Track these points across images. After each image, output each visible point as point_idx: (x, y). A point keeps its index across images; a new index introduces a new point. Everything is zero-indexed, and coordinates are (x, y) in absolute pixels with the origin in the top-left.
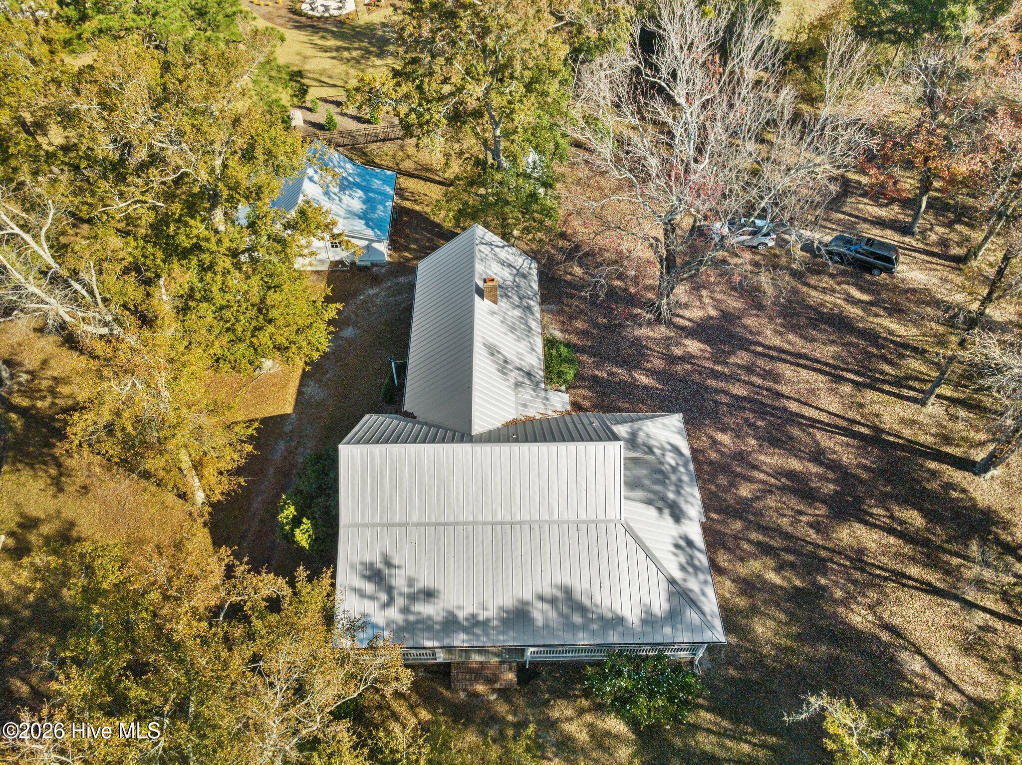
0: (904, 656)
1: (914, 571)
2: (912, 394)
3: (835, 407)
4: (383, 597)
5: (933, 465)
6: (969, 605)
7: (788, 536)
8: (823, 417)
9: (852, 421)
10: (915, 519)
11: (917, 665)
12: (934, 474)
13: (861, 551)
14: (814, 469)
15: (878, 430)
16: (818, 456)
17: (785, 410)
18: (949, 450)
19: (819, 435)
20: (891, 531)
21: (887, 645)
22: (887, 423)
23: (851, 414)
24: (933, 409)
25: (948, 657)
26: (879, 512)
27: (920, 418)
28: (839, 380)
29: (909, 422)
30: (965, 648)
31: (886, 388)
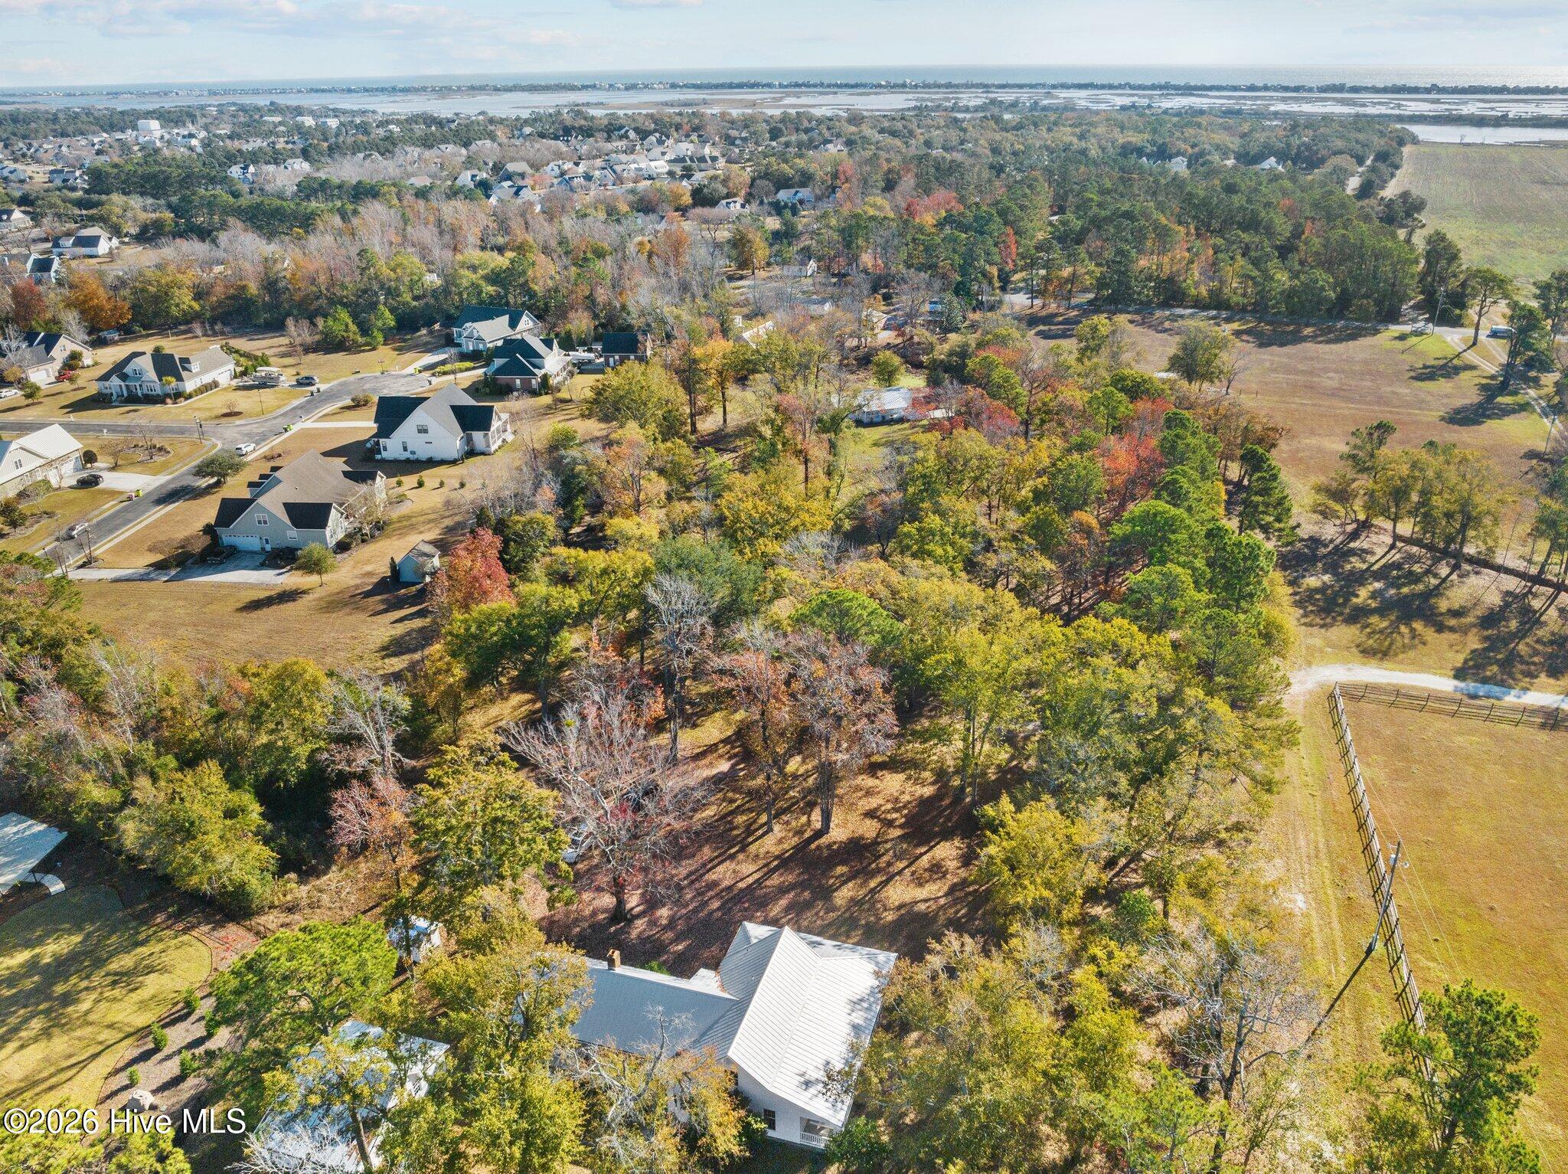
0: (916, 909)
1: (872, 884)
2: (760, 832)
3: (752, 868)
5: (813, 846)
6: (900, 873)
7: (830, 924)
8: (756, 876)
9: (766, 865)
10: (840, 870)
11: (922, 907)
12: (818, 848)
13: (852, 899)
14: (792, 894)
15: (777, 857)
16: (782, 890)
17: (741, 890)
18: (807, 835)
19: (768, 883)
20: (845, 882)
21: (908, 912)
22: (776, 850)
23: (761, 863)
24: (777, 828)
25: (922, 893)
26: (831, 881)
27: (780, 835)
28: (732, 857)
29: (780, 841)
30: (921, 885)
31: (750, 839)
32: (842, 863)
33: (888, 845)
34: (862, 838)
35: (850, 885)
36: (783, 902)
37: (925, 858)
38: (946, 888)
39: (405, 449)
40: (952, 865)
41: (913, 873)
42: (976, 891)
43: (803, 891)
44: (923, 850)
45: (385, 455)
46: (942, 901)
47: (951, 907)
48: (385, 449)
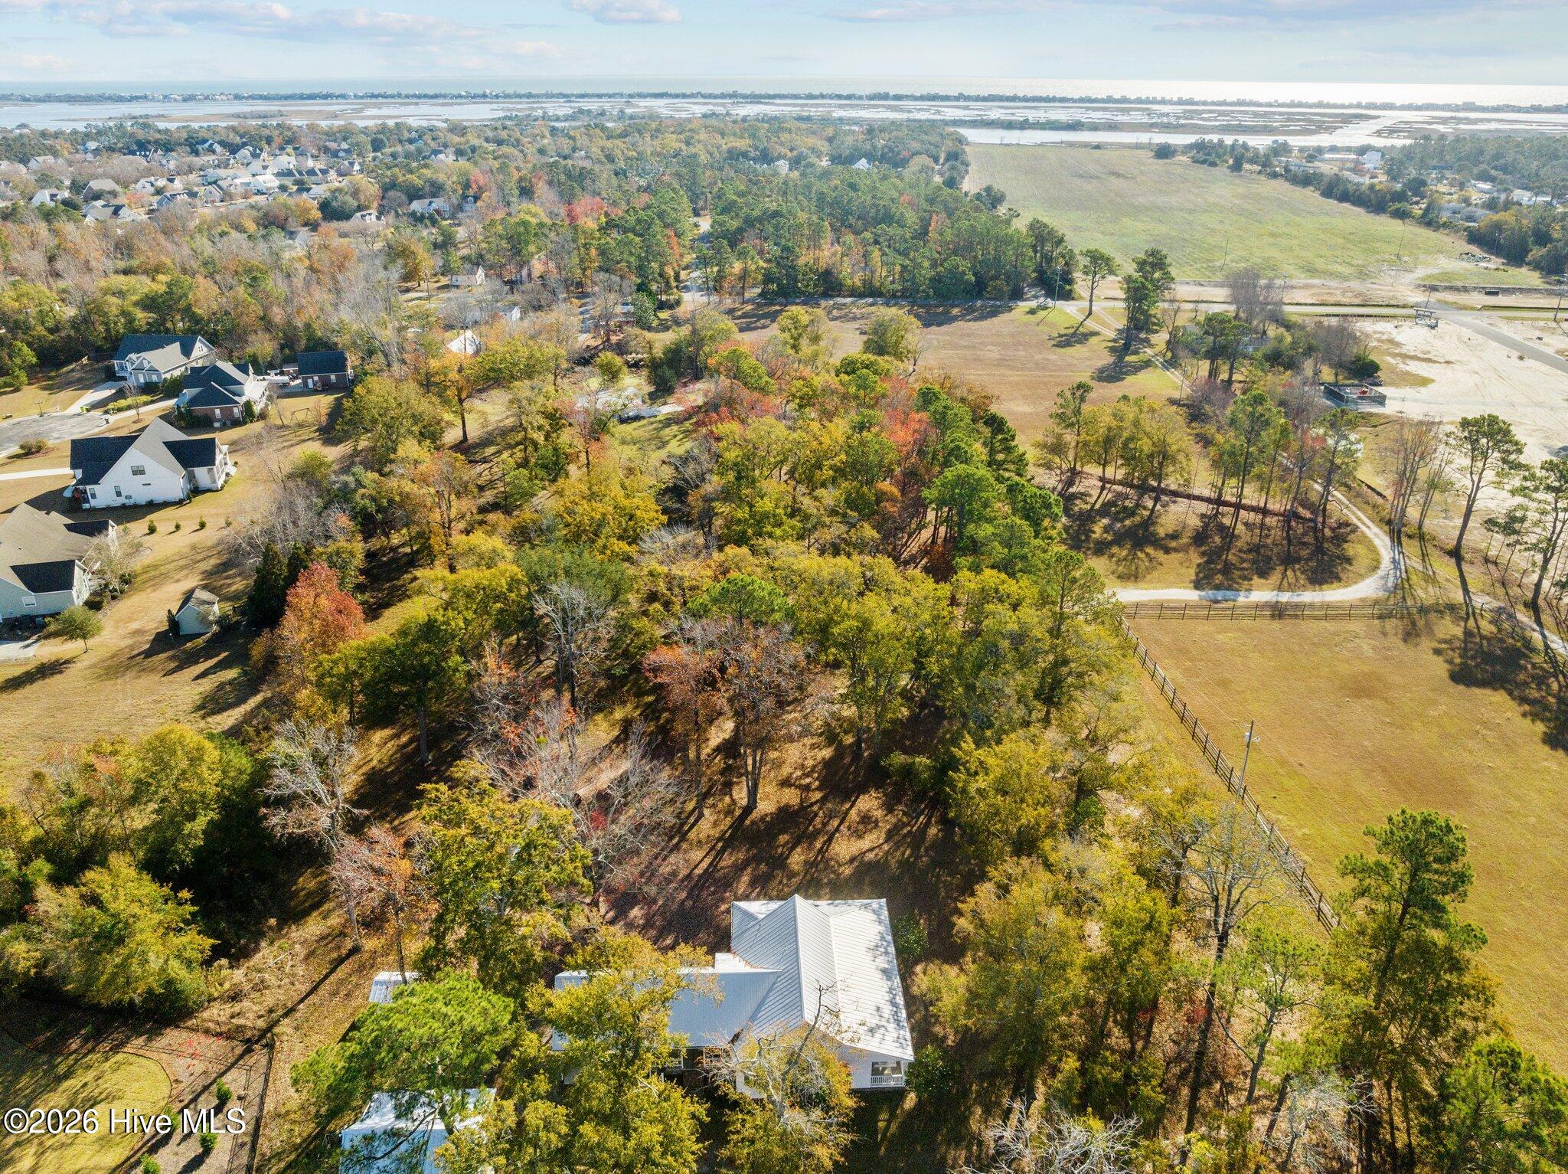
0: (866, 858)
1: (818, 845)
2: (692, 820)
3: (700, 854)
4: (882, 1030)
5: (747, 822)
6: (837, 830)
8: (707, 861)
9: (712, 849)
10: (783, 838)
11: (871, 856)
12: (753, 823)
13: (806, 862)
14: (749, 870)
15: (719, 839)
16: (739, 869)
17: (700, 876)
18: (738, 813)
19: (723, 864)
20: (793, 848)
21: (861, 863)
22: (715, 833)
23: (707, 848)
24: (707, 812)
25: (866, 843)
26: (780, 850)
27: (712, 819)
28: (677, 847)
29: (715, 824)
30: (860, 837)
31: (686, 828)
32: (782, 832)
33: (815, 808)
34: (787, 806)
35: (799, 850)
36: (745, 879)
37: (853, 812)
38: (883, 836)
39: (119, 494)
40: (878, 814)
41: (849, 828)
42: (910, 832)
43: (758, 865)
44: (847, 806)
45: (93, 503)
46: (886, 847)
47: (896, 850)
48: (94, 496)
